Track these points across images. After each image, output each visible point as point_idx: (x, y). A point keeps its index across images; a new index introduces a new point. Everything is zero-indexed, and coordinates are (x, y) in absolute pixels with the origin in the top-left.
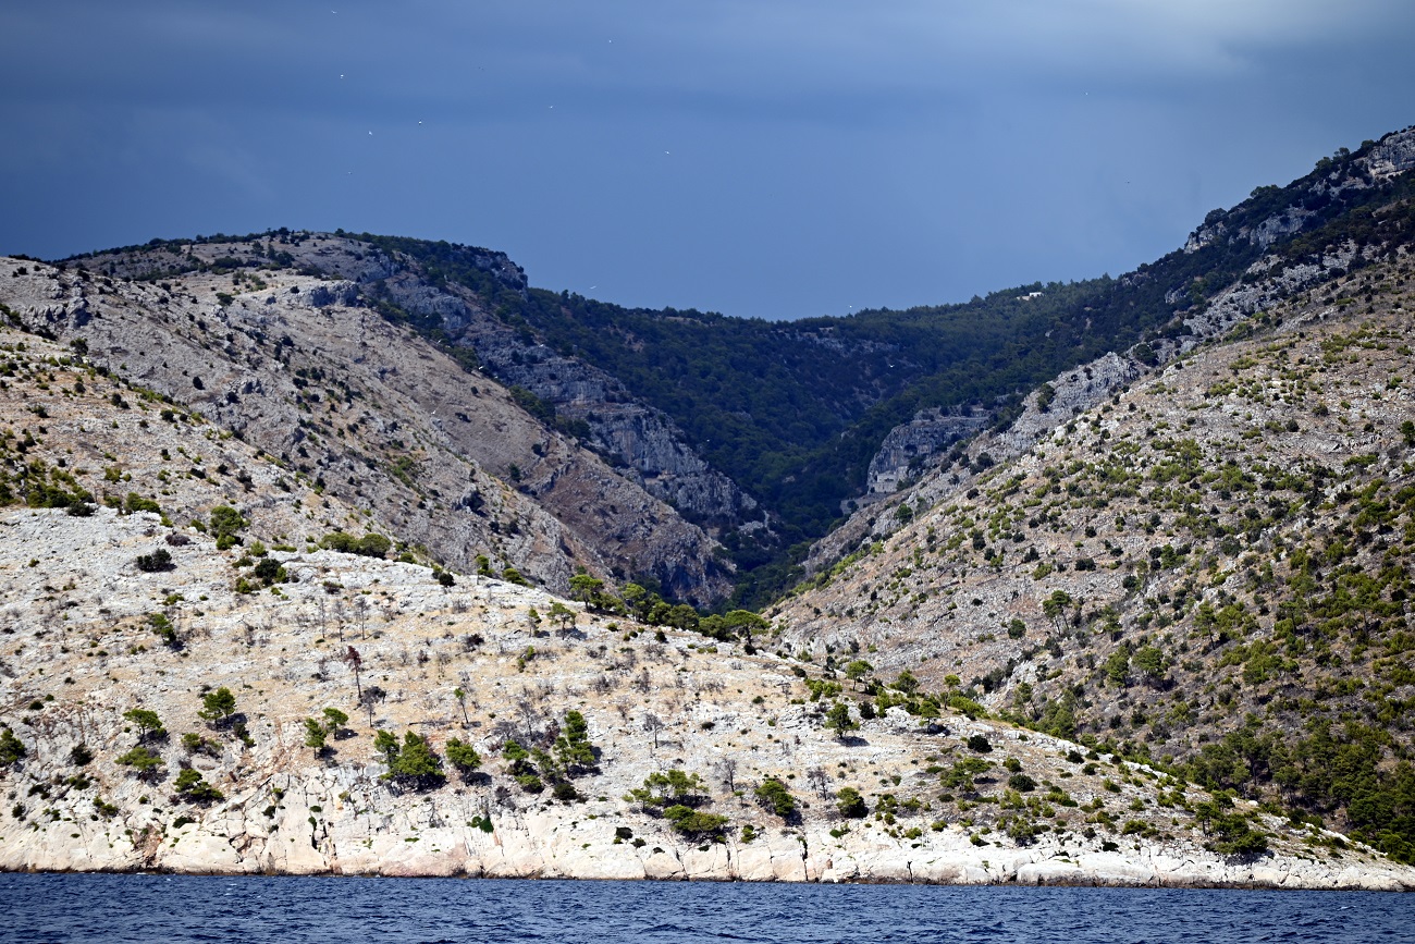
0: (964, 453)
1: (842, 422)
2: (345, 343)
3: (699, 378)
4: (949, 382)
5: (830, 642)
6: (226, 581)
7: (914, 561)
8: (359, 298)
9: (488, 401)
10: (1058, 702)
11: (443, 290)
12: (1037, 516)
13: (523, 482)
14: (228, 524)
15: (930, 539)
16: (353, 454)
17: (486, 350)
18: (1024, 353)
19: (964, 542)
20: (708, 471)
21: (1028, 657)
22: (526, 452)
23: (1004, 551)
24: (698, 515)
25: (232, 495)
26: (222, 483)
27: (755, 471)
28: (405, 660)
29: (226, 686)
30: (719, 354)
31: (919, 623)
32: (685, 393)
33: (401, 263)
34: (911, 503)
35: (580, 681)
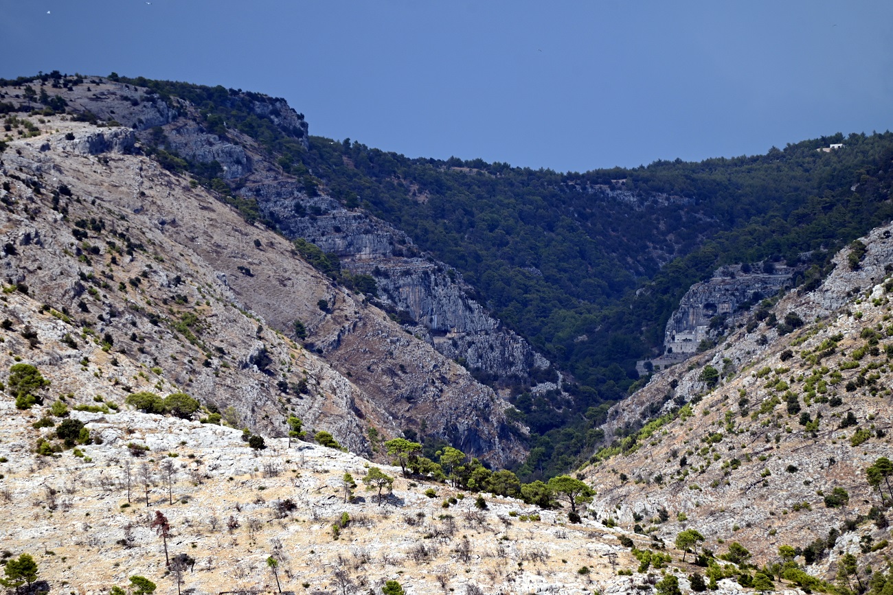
0: (771, 312)
1: (635, 278)
2: (122, 192)
3: (487, 232)
4: (749, 238)
5: (638, 510)
6: (27, 443)
7: (726, 426)
8: (137, 145)
9: (271, 254)
10: (885, 573)
11: (223, 138)
12: (855, 379)
13: (309, 340)
14: (27, 383)
15: (743, 402)
16: (135, 309)
17: (268, 201)
18: (828, 208)
19: (778, 406)
20: (499, 329)
21: (851, 527)
22: (311, 308)
23: (820, 416)
24: (489, 376)
25: (17, 351)
26: (6, 339)
27: (545, 329)
28: (214, 526)
29: (28, 552)
30: (507, 206)
31: (732, 490)
32: (472, 247)
33: (179, 109)
34: (717, 364)
35: (398, 550)
